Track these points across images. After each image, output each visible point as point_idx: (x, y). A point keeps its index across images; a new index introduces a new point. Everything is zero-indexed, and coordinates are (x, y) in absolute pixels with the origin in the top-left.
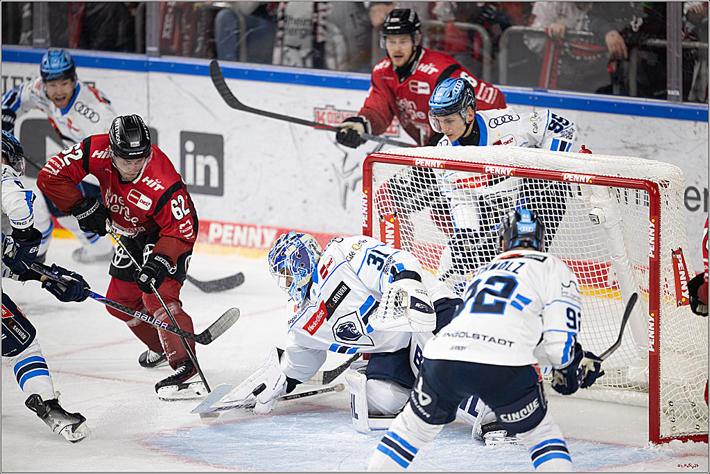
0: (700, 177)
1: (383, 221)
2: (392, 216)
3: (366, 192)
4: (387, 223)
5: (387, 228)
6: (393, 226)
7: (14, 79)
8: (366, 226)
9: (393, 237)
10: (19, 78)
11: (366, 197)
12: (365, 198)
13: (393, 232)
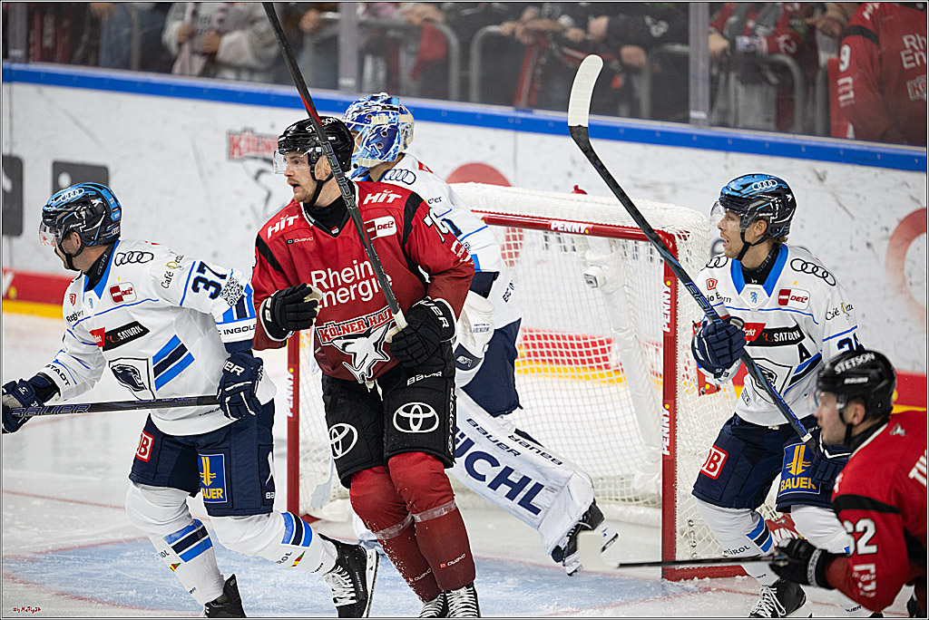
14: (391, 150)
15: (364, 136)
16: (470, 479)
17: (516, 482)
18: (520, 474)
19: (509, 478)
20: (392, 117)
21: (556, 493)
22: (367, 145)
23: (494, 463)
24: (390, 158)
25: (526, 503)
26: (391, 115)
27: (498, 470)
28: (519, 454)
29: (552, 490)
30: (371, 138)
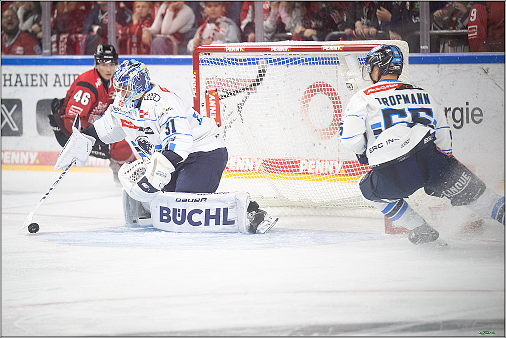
0: (442, 100)
1: (207, 94)
2: (213, 91)
3: (195, 73)
4: (210, 96)
5: (210, 99)
6: (214, 98)
7: (32, 75)
8: (196, 97)
9: (215, 105)
10: (34, 75)
11: (195, 76)
12: (194, 78)
13: (214, 102)
14: (146, 85)
15: (130, 86)
16: (196, 228)
17: (215, 214)
18: (214, 209)
19: (211, 214)
20: (137, 69)
21: (235, 207)
22: (134, 89)
23: (200, 212)
24: (148, 88)
25: (226, 222)
26: (136, 69)
27: (203, 214)
28: (206, 199)
29: (233, 207)
30: (134, 84)
